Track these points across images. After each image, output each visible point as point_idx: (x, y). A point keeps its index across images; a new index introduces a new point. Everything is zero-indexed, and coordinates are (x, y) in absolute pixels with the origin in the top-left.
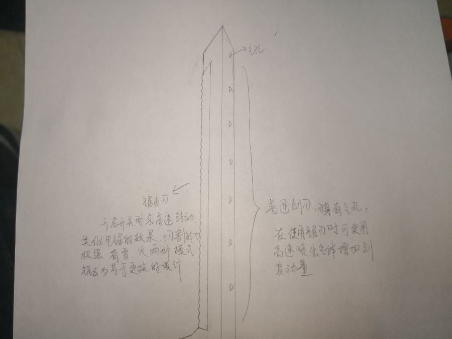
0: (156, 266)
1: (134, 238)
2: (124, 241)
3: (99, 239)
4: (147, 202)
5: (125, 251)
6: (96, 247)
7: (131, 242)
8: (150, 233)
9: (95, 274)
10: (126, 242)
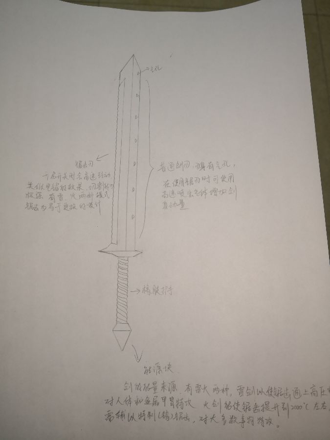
0: (83, 206)
1: (67, 187)
2: (60, 188)
3: (41, 185)
4: (78, 164)
5: (60, 196)
6: (38, 191)
7: (65, 190)
8: (80, 185)
9: (36, 209)
10: (62, 189)
